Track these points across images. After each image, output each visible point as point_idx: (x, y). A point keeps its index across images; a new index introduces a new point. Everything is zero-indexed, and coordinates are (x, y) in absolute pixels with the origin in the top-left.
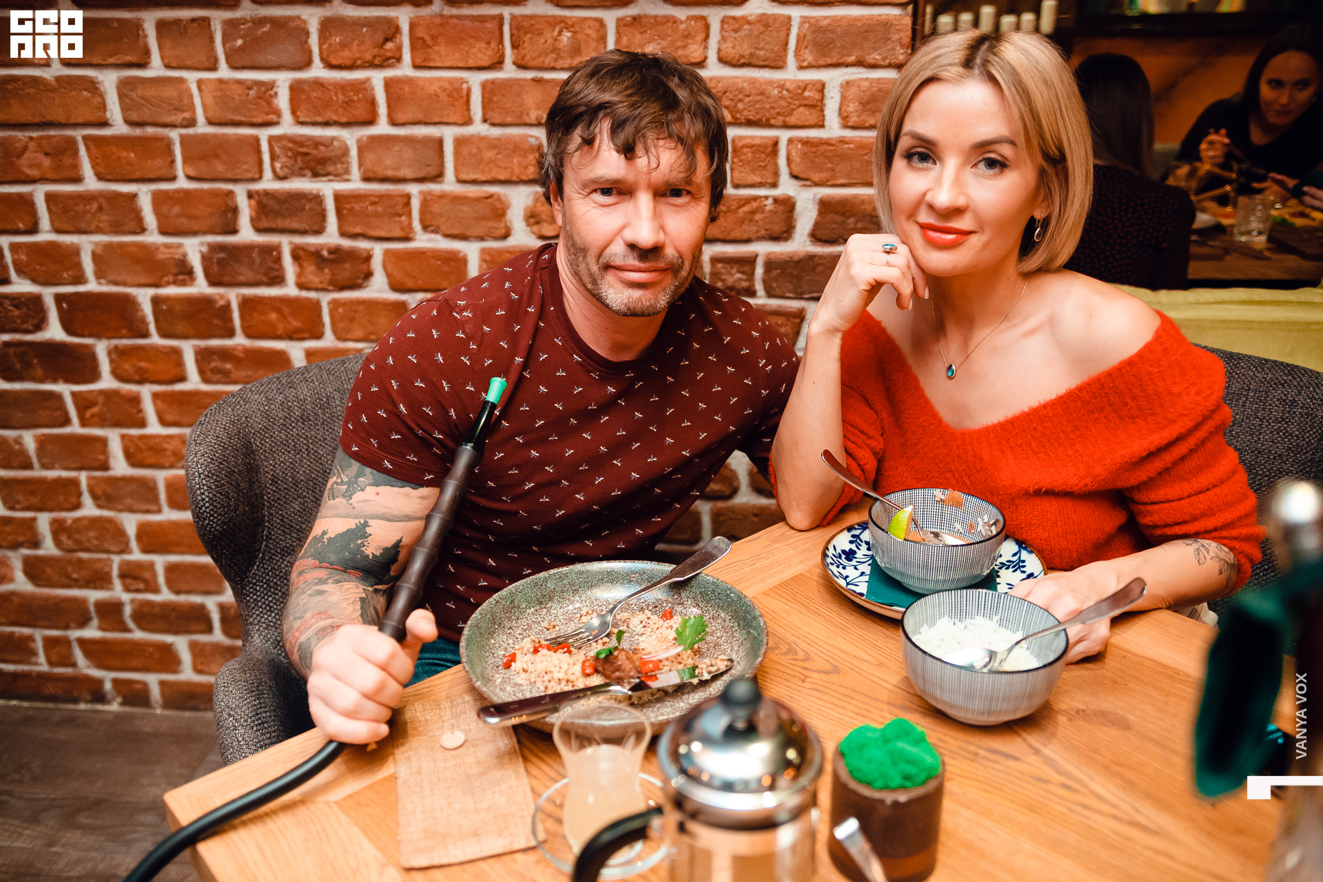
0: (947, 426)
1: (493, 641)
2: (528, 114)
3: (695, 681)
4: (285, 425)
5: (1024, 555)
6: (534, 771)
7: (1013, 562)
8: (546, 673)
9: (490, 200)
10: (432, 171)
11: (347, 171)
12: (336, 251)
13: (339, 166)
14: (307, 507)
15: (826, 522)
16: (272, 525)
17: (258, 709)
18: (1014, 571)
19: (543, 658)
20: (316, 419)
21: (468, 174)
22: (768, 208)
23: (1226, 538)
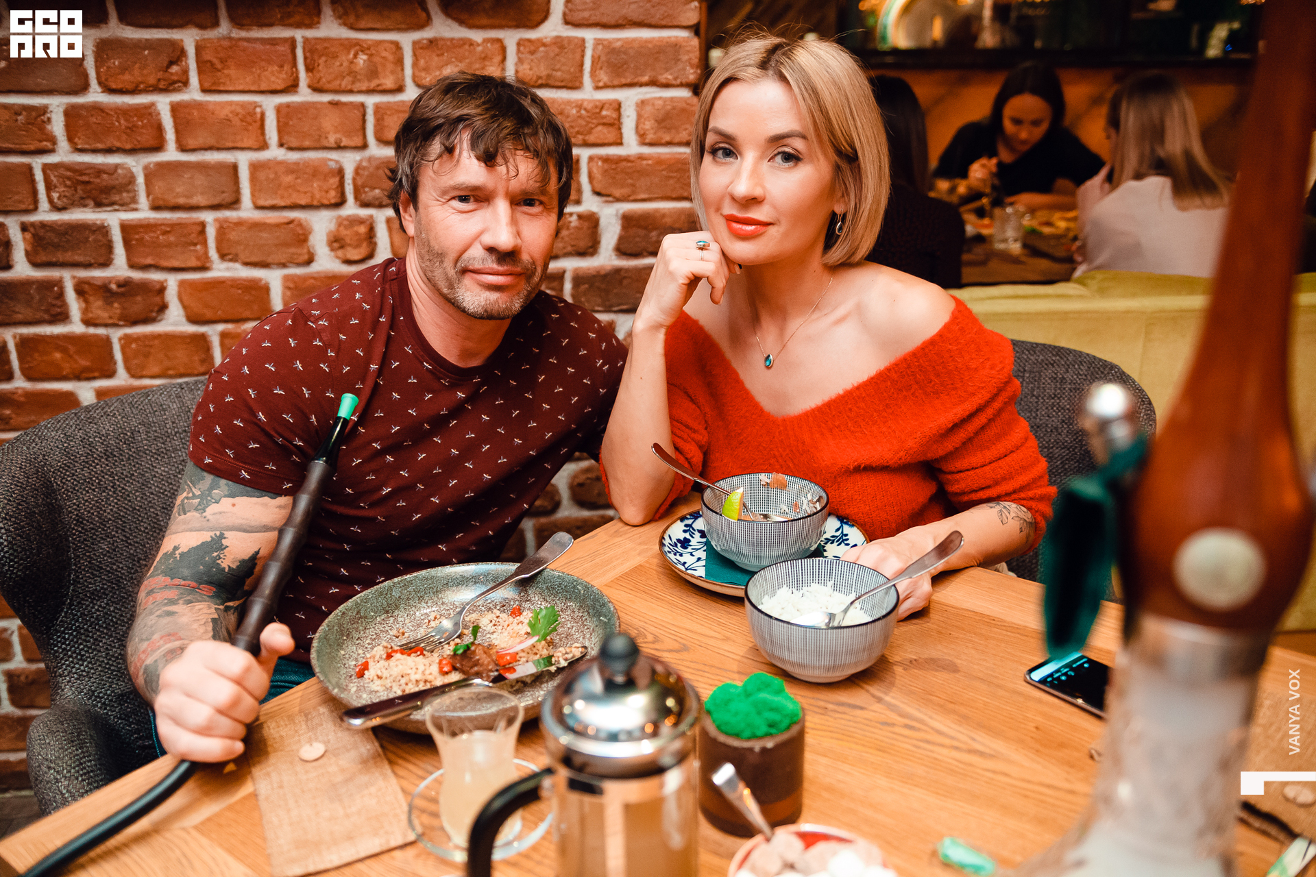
0: (769, 414)
1: (343, 652)
2: (326, 138)
3: (553, 669)
4: (87, 462)
5: (847, 529)
6: (401, 772)
7: (837, 537)
8: (402, 676)
9: (291, 226)
10: (227, 197)
11: (134, 200)
12: (126, 284)
13: (125, 195)
14: (117, 547)
15: (658, 515)
16: (80, 568)
17: (81, 759)
18: (838, 545)
19: (397, 663)
20: (121, 455)
21: (266, 200)
22: (573, 225)
23: (1024, 499)
